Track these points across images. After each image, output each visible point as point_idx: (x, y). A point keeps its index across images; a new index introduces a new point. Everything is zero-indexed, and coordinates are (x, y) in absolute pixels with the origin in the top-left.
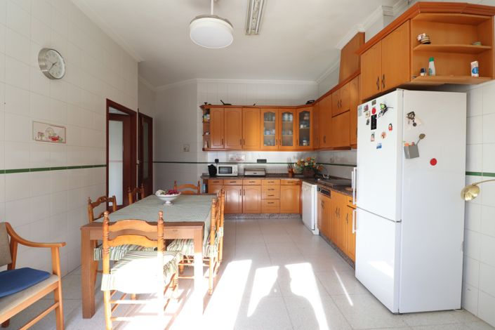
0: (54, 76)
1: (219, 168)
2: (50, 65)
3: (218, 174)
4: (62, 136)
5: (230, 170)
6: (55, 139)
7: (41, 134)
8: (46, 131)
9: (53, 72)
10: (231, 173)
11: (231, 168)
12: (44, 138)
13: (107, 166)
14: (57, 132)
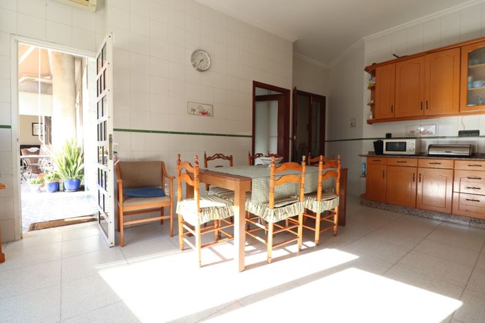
0: (203, 69)
1: (387, 143)
2: (198, 62)
3: (385, 152)
4: (210, 112)
5: (403, 147)
6: (204, 114)
7: (194, 110)
8: (198, 108)
9: (202, 66)
10: (405, 150)
11: (405, 143)
12: (196, 113)
13: (253, 137)
14: (206, 108)
